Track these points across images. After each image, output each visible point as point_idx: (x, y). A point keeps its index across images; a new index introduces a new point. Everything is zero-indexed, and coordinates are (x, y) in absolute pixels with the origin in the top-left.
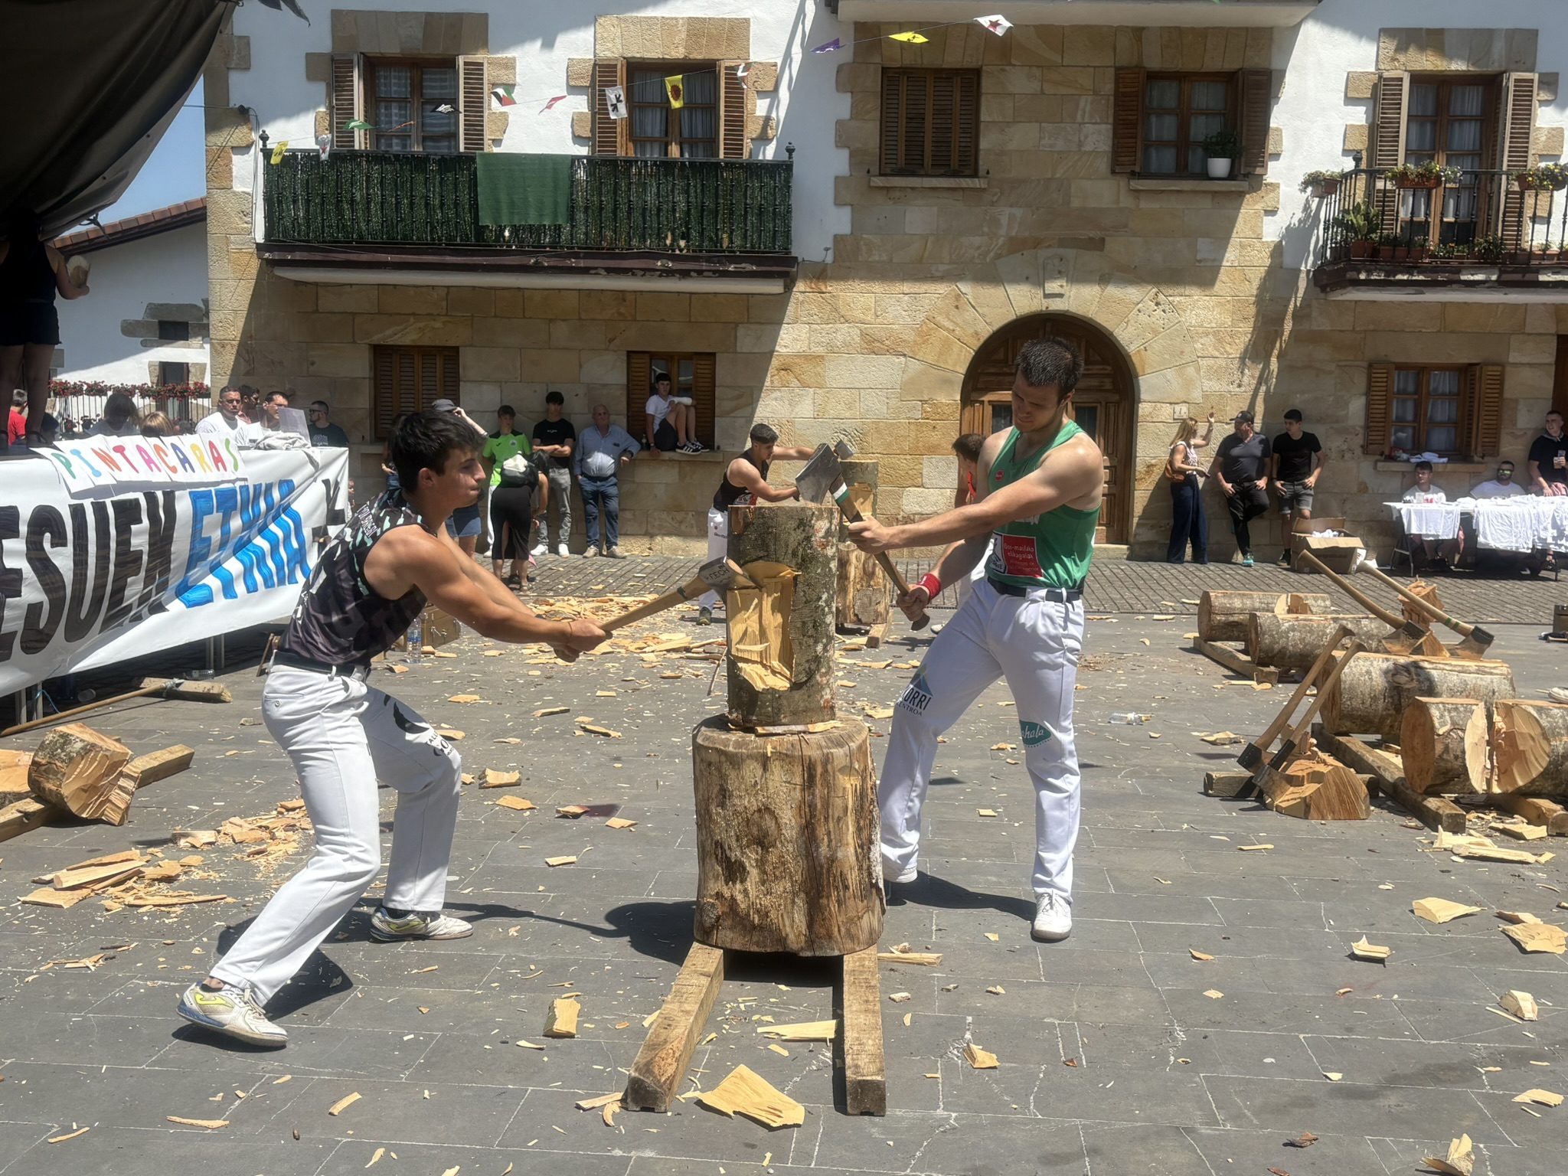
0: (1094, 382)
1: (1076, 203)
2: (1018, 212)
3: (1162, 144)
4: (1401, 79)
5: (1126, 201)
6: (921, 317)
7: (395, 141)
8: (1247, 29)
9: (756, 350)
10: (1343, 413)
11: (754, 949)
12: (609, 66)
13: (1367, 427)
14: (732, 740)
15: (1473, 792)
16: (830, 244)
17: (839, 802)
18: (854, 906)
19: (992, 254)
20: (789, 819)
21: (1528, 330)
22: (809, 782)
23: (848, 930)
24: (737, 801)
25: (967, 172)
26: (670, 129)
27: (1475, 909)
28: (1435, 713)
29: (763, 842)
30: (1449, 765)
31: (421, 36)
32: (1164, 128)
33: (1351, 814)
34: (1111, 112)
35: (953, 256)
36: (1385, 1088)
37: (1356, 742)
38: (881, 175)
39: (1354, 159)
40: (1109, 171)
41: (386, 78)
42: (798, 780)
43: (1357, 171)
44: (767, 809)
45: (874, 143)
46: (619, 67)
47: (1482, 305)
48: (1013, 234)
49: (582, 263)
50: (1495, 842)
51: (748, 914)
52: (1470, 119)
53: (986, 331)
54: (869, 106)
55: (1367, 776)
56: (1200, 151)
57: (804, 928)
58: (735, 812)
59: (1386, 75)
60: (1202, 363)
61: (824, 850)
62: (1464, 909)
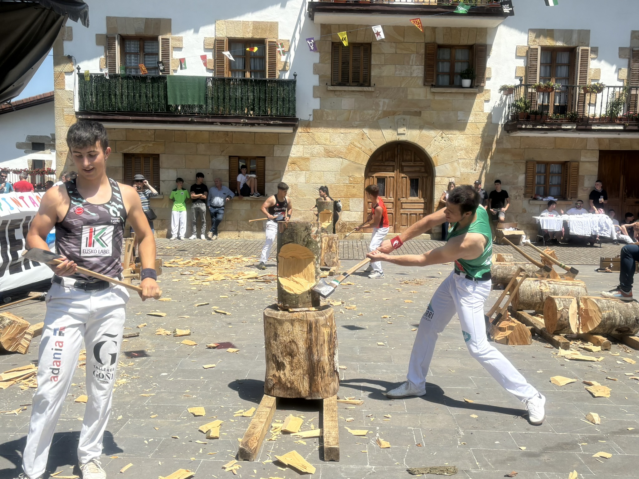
0: (417, 169)
1: (410, 97)
2: (387, 101)
3: (444, 74)
4: (537, 49)
5: (430, 97)
6: (348, 142)
7: (133, 70)
8: (477, 28)
9: (281, 156)
10: (517, 180)
11: (288, 397)
12: (221, 40)
13: (526, 187)
14: (279, 314)
15: (572, 333)
16: (311, 113)
17: (322, 338)
18: (328, 379)
19: (376, 117)
20: (302, 346)
21: (588, 148)
22: (310, 330)
23: (325, 389)
24: (281, 338)
25: (366, 85)
26: (246, 66)
27: (574, 380)
28: (557, 302)
29: (291, 354)
30: (563, 323)
31: (143, 27)
32: (444, 67)
33: (525, 343)
34: (423, 61)
35: (361, 118)
36: (542, 452)
37: (525, 314)
38: (332, 85)
39: (520, 80)
40: (423, 84)
41: (129, 44)
42: (305, 330)
43: (521, 85)
44: (293, 341)
45: (328, 72)
46: (225, 41)
47: (570, 138)
48: (385, 109)
49: (210, 120)
50: (581, 353)
51: (286, 383)
52: (564, 65)
53: (374, 148)
54: (326, 58)
55: (530, 327)
56: (459, 77)
57: (308, 389)
58: (281, 343)
59: (531, 47)
60: (460, 161)
61: (315, 357)
62: (570, 380)
